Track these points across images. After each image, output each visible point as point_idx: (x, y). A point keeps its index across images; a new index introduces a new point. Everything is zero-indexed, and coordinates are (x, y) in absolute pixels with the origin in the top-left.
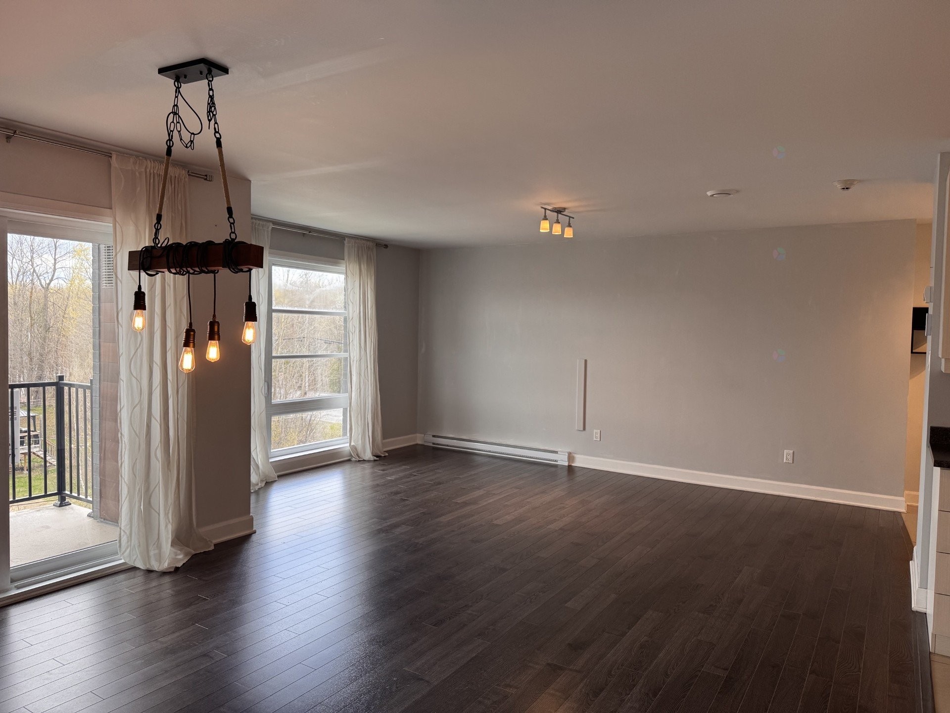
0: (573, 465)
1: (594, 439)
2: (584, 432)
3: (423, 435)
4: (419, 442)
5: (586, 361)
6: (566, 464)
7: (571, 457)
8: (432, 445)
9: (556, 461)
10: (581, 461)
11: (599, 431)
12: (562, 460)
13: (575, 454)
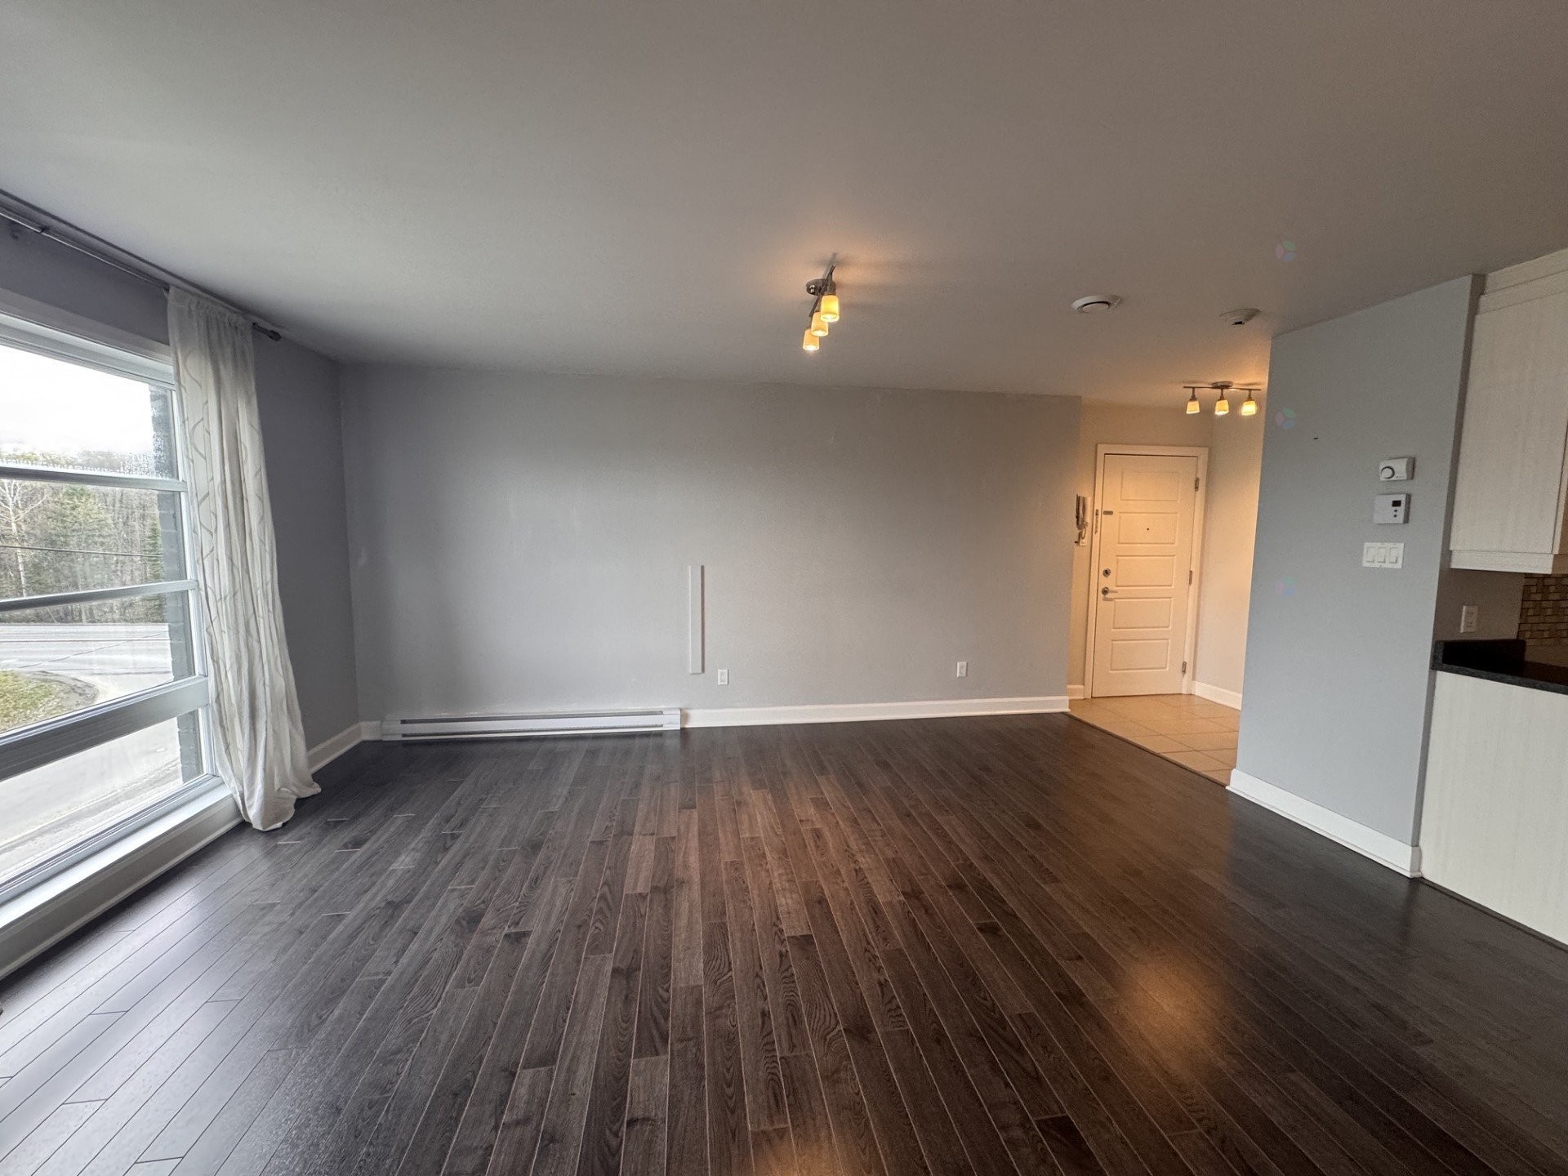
0: (687, 726)
1: (719, 683)
2: (703, 675)
3: (378, 722)
4: (366, 737)
5: (703, 567)
6: (678, 727)
7: (685, 717)
8: (400, 738)
9: (661, 726)
10: (700, 719)
11: (726, 671)
12: (670, 722)
13: (690, 709)
